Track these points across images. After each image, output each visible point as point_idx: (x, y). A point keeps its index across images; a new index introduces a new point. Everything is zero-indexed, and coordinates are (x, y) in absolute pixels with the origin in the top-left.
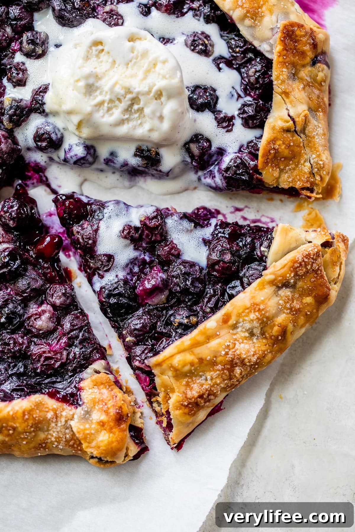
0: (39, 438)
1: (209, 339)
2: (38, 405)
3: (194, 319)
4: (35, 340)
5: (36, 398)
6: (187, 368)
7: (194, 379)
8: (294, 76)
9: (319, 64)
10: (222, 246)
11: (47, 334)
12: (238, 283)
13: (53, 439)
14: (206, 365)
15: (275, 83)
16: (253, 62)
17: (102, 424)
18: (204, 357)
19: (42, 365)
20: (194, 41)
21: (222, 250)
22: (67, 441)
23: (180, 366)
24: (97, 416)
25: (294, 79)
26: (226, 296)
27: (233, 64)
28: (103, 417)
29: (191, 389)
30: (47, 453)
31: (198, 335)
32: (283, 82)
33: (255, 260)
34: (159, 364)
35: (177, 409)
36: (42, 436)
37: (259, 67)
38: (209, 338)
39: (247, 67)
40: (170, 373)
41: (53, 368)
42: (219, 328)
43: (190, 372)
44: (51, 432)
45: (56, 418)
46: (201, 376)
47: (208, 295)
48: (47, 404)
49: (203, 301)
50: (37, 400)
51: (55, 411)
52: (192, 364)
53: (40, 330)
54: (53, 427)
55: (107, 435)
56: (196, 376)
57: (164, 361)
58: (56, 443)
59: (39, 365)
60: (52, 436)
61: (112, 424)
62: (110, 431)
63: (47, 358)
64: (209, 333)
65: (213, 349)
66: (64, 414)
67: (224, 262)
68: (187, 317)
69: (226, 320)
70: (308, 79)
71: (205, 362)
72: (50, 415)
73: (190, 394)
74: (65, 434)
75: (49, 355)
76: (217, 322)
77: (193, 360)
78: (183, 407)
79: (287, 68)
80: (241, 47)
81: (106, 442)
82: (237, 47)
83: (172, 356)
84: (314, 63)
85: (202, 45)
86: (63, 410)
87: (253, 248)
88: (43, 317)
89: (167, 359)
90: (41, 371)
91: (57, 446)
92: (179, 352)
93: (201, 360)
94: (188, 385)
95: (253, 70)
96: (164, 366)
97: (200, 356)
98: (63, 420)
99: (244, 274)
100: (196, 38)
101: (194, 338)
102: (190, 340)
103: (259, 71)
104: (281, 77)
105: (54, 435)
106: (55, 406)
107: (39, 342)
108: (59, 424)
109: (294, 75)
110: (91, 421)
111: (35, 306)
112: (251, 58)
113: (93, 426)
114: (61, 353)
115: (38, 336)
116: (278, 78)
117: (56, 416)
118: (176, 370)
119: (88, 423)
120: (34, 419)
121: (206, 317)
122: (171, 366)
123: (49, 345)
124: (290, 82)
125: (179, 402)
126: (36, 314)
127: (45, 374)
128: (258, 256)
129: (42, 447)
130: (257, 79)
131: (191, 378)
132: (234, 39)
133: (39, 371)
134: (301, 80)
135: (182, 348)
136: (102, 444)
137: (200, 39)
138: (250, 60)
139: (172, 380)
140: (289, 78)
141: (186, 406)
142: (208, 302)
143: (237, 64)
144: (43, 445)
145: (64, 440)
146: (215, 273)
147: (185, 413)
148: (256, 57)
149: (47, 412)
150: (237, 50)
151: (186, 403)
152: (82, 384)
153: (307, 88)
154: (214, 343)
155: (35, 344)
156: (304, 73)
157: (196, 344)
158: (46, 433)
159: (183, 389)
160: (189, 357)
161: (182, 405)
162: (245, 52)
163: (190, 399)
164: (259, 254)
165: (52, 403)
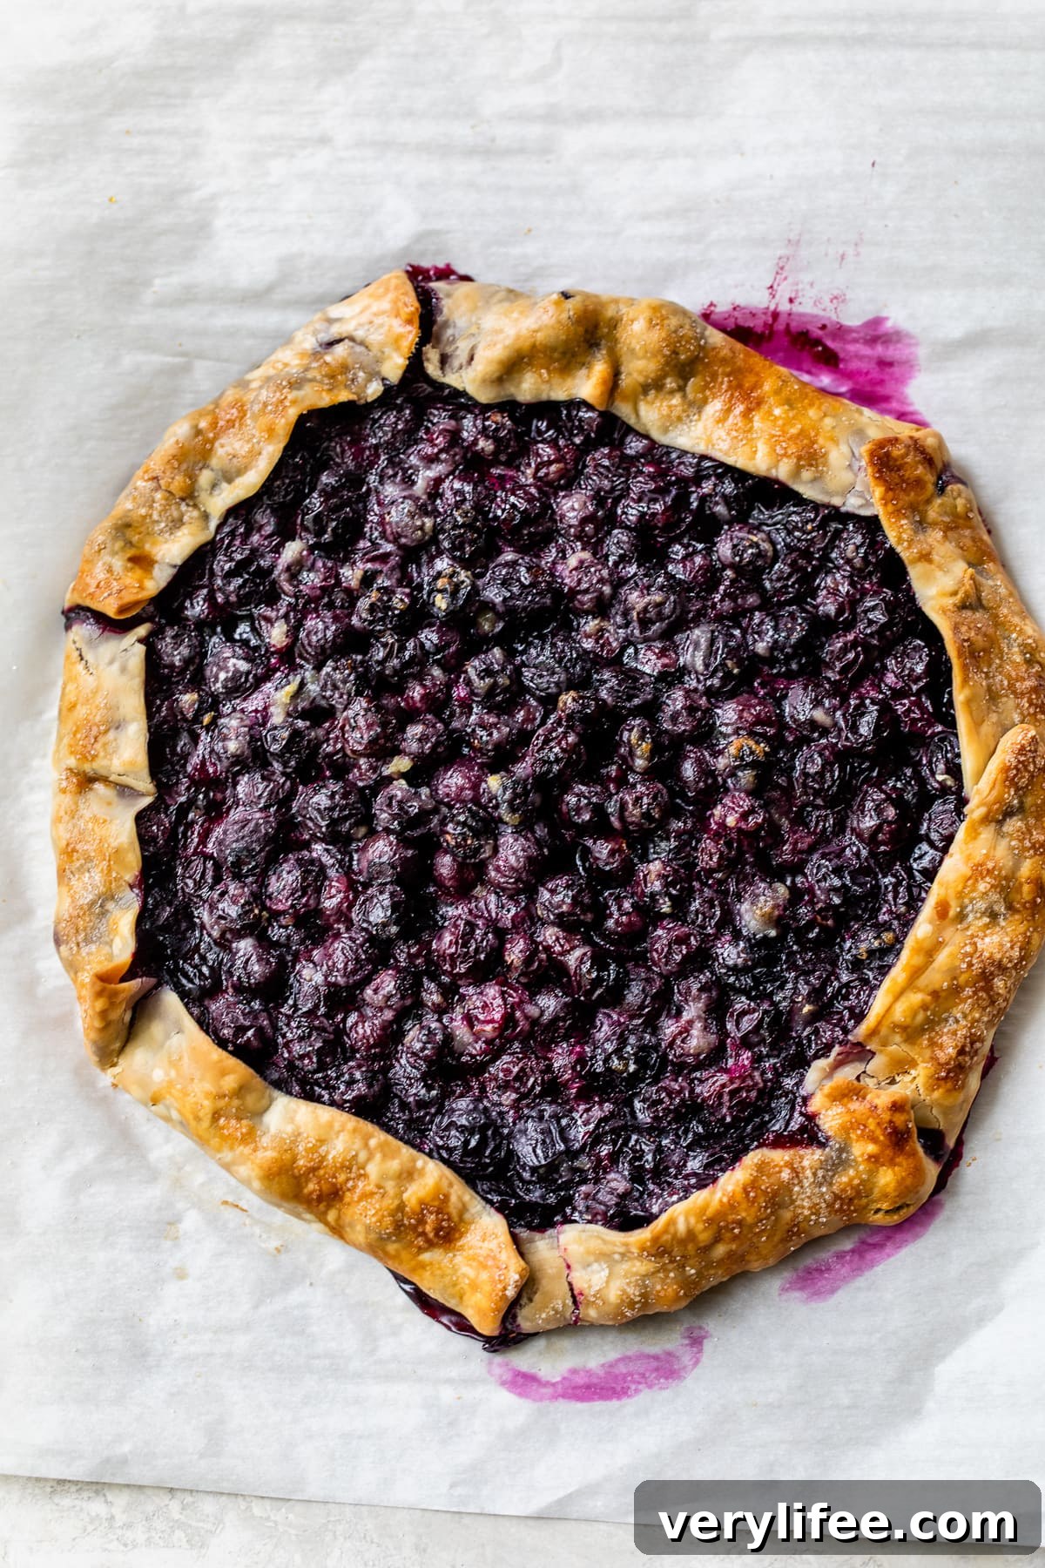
0: (783, 1222)
1: (931, 956)
2: (761, 1167)
3: (888, 937)
4: (698, 1074)
5: (753, 1158)
6: (920, 1017)
7: (937, 1029)
8: (922, 525)
9: (949, 488)
10: (873, 800)
11: (715, 1057)
12: (925, 847)
13: (806, 1212)
14: (946, 999)
15: (899, 549)
16: (845, 536)
17: (874, 1159)
18: (937, 986)
19: (730, 1108)
20: (734, 546)
21: (878, 806)
22: (830, 1206)
23: (908, 1020)
24: (861, 1149)
25: (924, 530)
26: (918, 877)
27: (813, 553)
28: (871, 1148)
29: (941, 1047)
30: (804, 1241)
31: (912, 956)
32: (911, 542)
33: (935, 798)
34: (874, 1032)
35: (933, 1090)
36: (787, 1215)
37: (858, 539)
38: (930, 952)
39: (839, 547)
40: (898, 1038)
41: (750, 1105)
42: (939, 930)
43: (928, 1021)
44: (798, 1203)
45: (797, 1176)
46: (946, 1020)
47: (890, 888)
48: (773, 1160)
49: (887, 902)
50: (756, 1161)
51: (790, 1165)
52: (925, 1007)
53: (699, 1055)
54: (799, 1194)
55: (890, 1171)
56: (938, 1023)
57: (879, 1023)
58: (813, 1217)
59: (724, 1110)
60: (803, 1207)
61: (889, 1152)
62: (892, 1163)
63: (733, 1093)
64: (927, 945)
65: (944, 969)
66: (806, 1163)
67: (890, 823)
68: (875, 938)
69: (942, 911)
70: (947, 519)
71: (943, 994)
72: (786, 1175)
73: (942, 1057)
74: (823, 1194)
75: (735, 1086)
76: (930, 923)
77: (923, 1000)
78: (942, 1083)
79: (906, 518)
80: (813, 521)
81: (893, 1185)
82: (807, 523)
83: (889, 1010)
84: (941, 490)
85: (751, 546)
86: (802, 1157)
87: (922, 782)
88: (694, 1032)
89: (884, 1016)
90: (733, 1118)
91: (816, 1222)
92: (897, 998)
93: (935, 994)
94: (932, 1044)
95: (851, 547)
96: (884, 1031)
97: (930, 989)
98: (808, 1173)
99: (929, 828)
100: (735, 541)
101: (907, 964)
102: (903, 970)
103: (862, 545)
104: (905, 536)
105: (805, 1204)
106: (787, 1158)
107: (705, 1074)
108: (806, 1184)
109: (920, 522)
110: (855, 1160)
111: (670, 1022)
112: (836, 530)
113: (861, 1168)
114: (752, 1078)
115: (700, 1066)
116: (900, 541)
117: (796, 1173)
118: (904, 1028)
119: (850, 1166)
120: (765, 1192)
121: (907, 923)
122: (896, 1027)
123: (726, 1071)
124: (921, 537)
125: (931, 1077)
126: (680, 1033)
127: (742, 1120)
128: (936, 789)
129: (794, 1234)
130: (865, 559)
131: (933, 1030)
132: (794, 512)
133: (728, 1119)
134: (934, 524)
135: (898, 989)
136: (888, 1190)
137: (742, 539)
138: (837, 534)
139: (905, 1047)
140: (916, 532)
141: (945, 1078)
142: (895, 898)
143: (819, 550)
144: (794, 1230)
145: (824, 1205)
146: (882, 848)
147: (949, 1091)
148: (845, 524)
149: (780, 1172)
150: (809, 527)
151: (943, 1074)
152: (811, 1109)
153: (949, 534)
154: (943, 958)
155: (701, 1081)
156: (933, 513)
157: (916, 973)
158: (791, 1208)
159: (928, 1053)
160: (916, 998)
161: (938, 1079)
162: (823, 525)
163: (947, 1064)
164: (936, 785)
165: (779, 1156)
